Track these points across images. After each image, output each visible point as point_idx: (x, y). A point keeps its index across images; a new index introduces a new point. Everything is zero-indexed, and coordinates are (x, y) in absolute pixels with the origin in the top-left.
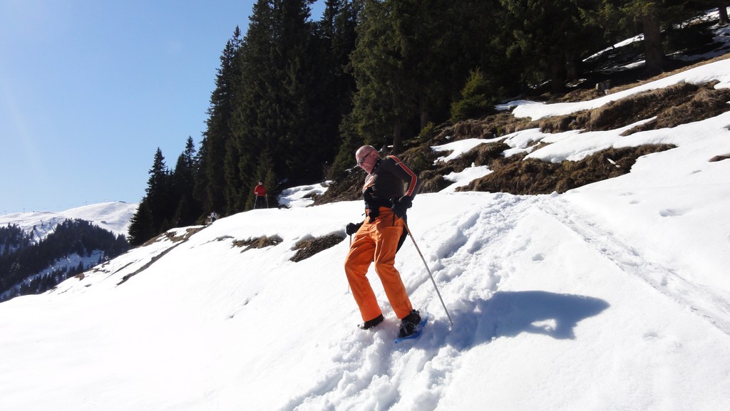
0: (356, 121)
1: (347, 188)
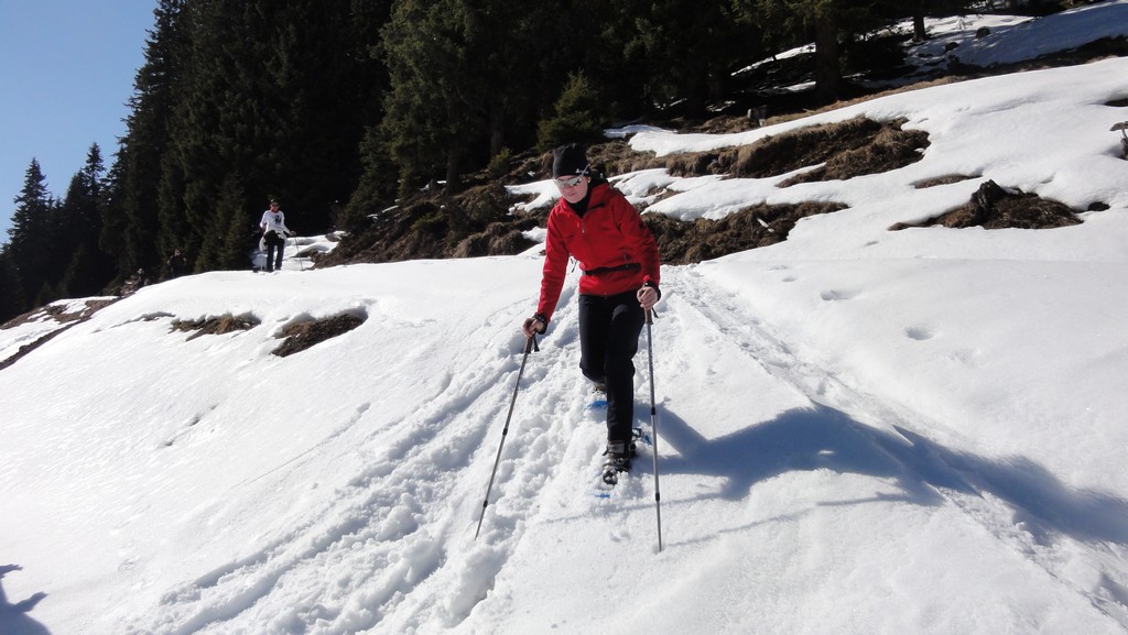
0: (388, 138)
1: (370, 244)
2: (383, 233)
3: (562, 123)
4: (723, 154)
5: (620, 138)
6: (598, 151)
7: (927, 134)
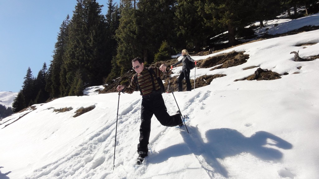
1: (112, 88)
2: (116, 85)
3: (160, 54)
4: (199, 62)
5: (176, 58)
6: (169, 62)
7: (249, 55)
